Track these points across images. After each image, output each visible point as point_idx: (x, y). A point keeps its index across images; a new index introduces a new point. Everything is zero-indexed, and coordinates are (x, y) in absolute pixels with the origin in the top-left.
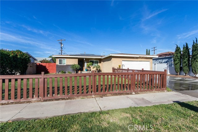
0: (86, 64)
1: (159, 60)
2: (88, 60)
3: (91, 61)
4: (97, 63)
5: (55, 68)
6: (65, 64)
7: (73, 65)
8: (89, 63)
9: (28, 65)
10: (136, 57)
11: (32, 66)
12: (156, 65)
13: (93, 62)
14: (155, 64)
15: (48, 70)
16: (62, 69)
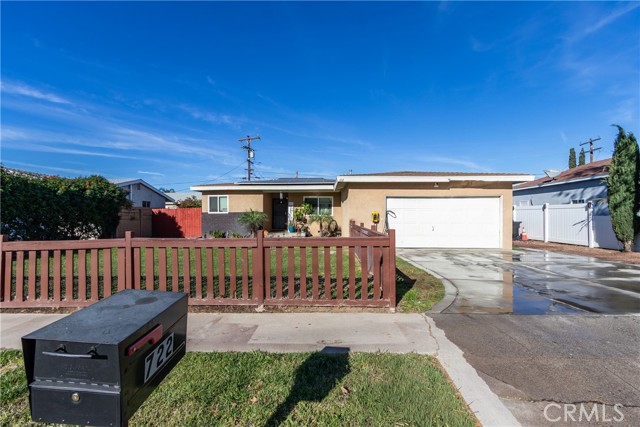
0: (291, 211)
1: (572, 192)
2: (298, 198)
3: (307, 201)
4: (330, 206)
5: (198, 222)
6: (225, 209)
7: (245, 214)
8: (300, 206)
9: (119, 214)
10: (437, 183)
11: (137, 216)
12: (546, 210)
13: (313, 204)
14: (544, 208)
15: (180, 227)
16: (218, 226)
